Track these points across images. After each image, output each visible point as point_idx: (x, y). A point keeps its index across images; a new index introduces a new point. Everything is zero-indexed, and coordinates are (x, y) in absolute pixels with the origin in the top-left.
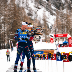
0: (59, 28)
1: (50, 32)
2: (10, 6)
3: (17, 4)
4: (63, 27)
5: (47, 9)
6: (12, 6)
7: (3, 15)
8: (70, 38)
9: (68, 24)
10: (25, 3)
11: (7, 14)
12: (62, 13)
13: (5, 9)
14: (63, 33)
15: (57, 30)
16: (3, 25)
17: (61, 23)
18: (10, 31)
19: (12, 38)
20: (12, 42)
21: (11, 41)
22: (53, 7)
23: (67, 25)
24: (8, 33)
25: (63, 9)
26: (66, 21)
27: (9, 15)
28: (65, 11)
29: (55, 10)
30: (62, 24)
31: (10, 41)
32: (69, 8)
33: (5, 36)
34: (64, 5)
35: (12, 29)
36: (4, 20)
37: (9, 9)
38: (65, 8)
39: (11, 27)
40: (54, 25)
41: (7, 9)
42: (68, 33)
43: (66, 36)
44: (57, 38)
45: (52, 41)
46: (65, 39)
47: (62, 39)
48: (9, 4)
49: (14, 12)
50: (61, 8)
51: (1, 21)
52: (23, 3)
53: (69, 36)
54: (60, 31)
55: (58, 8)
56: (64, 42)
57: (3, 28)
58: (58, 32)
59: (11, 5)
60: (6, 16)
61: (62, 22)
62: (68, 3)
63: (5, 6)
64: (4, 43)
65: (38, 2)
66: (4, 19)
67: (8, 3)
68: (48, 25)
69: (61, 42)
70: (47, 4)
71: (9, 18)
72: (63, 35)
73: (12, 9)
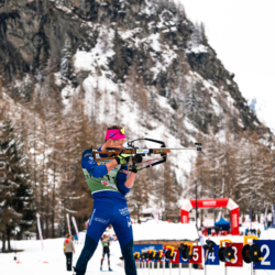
0: (204, 184)
1: (180, 194)
2: (70, 119)
3: (90, 115)
4: (215, 181)
5: (173, 130)
6: (75, 119)
7: (51, 146)
8: (235, 211)
9: (230, 171)
10: (112, 112)
11: (63, 141)
12: (213, 141)
13: (56, 126)
14: (215, 197)
15: (199, 189)
16: (50, 171)
17: (211, 169)
18: (68, 187)
19: (74, 209)
20: (73, 219)
21: (71, 215)
22: (189, 126)
23: (227, 174)
24: (62, 194)
25: (216, 131)
26: (225, 163)
27: (68, 143)
28: (221, 137)
29: (194, 134)
30: (214, 172)
31: (68, 216)
32: (234, 128)
33: (54, 203)
34: (218, 119)
35: (74, 183)
36: (54, 158)
37: (68, 129)
38: (222, 128)
39: (74, 179)
40: (191, 174)
41: (62, 127)
42: (229, 197)
43: (224, 204)
44: (199, 210)
45: (184, 217)
46: (220, 213)
47: (213, 215)
48: (69, 115)
49: (81, 137)
50: (211, 129)
51: (46, 161)
52: (107, 112)
53: (232, 205)
54: (207, 191)
55: (204, 129)
56: (218, 220)
57: (50, 179)
58: (202, 194)
59: (73, 116)
60: (58, 146)
61: (213, 166)
62: (230, 115)
63: (56, 119)
64: (53, 222)
65: (147, 110)
66: (53, 156)
67: (65, 112)
68: (175, 175)
69: (209, 222)
70: (173, 117)
71: (68, 154)
72: (214, 203)
73: (77, 128)
